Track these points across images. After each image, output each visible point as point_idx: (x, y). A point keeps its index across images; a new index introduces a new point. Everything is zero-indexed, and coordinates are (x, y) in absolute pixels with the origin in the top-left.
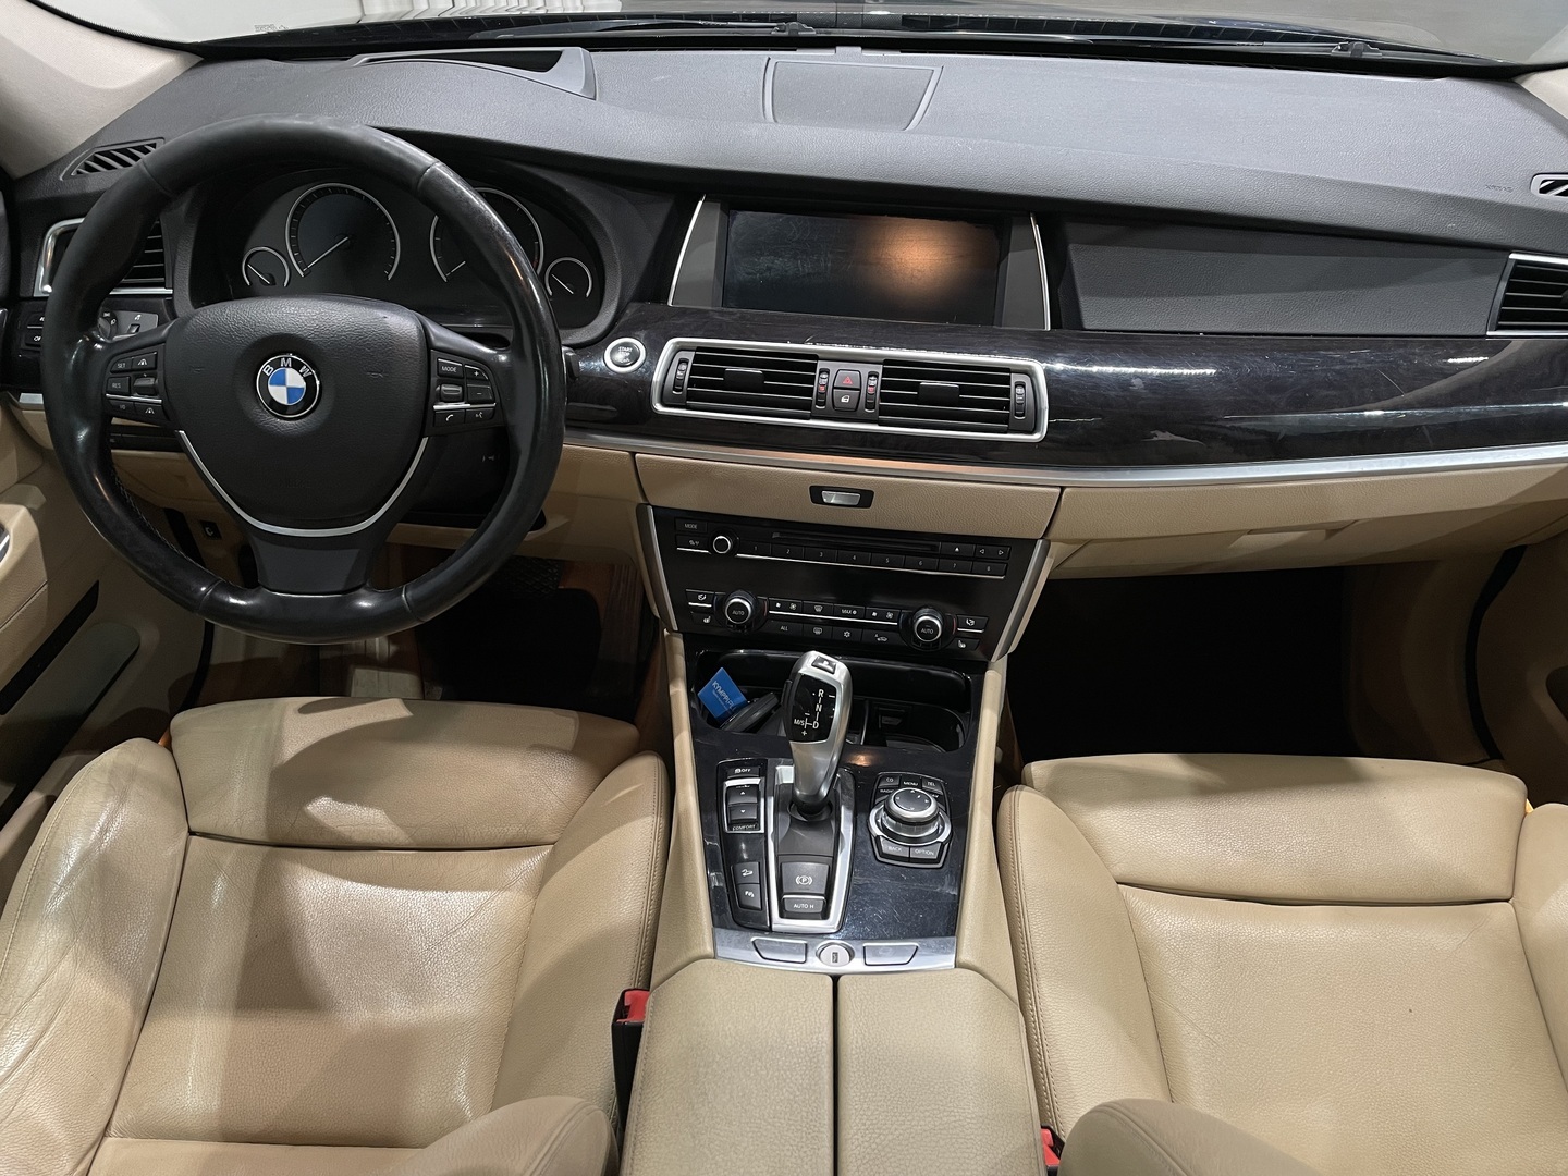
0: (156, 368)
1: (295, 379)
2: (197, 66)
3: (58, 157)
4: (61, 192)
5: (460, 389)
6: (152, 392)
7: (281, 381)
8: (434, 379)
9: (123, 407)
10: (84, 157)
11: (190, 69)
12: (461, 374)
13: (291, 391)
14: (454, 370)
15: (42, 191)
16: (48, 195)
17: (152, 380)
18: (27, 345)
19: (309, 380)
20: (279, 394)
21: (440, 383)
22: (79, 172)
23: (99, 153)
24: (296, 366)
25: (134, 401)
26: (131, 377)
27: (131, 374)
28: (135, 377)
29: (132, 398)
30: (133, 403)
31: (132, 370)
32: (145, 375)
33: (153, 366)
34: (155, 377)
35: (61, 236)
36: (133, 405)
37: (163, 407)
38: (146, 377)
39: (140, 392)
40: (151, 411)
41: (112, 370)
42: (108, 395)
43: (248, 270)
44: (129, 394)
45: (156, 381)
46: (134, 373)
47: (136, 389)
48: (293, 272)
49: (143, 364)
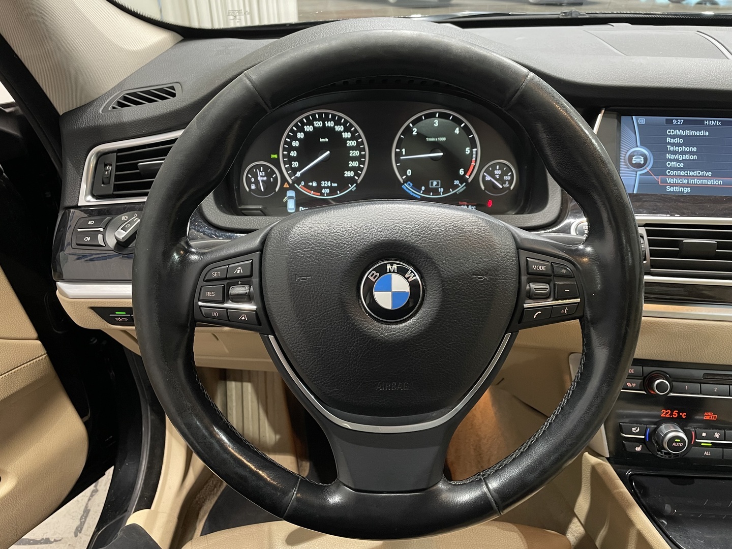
0: (251, 276)
1: (400, 284)
2: (182, 41)
3: (96, 97)
4: (101, 122)
5: (548, 286)
6: (247, 298)
7: (388, 287)
8: (524, 278)
9: (215, 314)
10: (118, 96)
11: (178, 43)
12: (550, 272)
13: (396, 295)
14: (544, 268)
15: (86, 121)
16: (92, 124)
17: (247, 287)
18: (78, 245)
19: (413, 285)
20: (384, 300)
21: (530, 281)
22: (114, 108)
23: (126, 94)
24: (402, 272)
25: (227, 309)
26: (226, 285)
27: (225, 283)
28: (229, 285)
29: (226, 305)
30: (227, 311)
31: (226, 278)
32: (240, 283)
33: (248, 273)
34: (249, 284)
35: (101, 156)
36: (226, 312)
37: (257, 313)
38: (241, 285)
39: (234, 300)
40: (245, 317)
41: (206, 279)
42: (200, 303)
43: (248, 179)
44: (223, 302)
45: (252, 289)
46: (228, 281)
47: (230, 297)
48: (284, 180)
49: (238, 272)
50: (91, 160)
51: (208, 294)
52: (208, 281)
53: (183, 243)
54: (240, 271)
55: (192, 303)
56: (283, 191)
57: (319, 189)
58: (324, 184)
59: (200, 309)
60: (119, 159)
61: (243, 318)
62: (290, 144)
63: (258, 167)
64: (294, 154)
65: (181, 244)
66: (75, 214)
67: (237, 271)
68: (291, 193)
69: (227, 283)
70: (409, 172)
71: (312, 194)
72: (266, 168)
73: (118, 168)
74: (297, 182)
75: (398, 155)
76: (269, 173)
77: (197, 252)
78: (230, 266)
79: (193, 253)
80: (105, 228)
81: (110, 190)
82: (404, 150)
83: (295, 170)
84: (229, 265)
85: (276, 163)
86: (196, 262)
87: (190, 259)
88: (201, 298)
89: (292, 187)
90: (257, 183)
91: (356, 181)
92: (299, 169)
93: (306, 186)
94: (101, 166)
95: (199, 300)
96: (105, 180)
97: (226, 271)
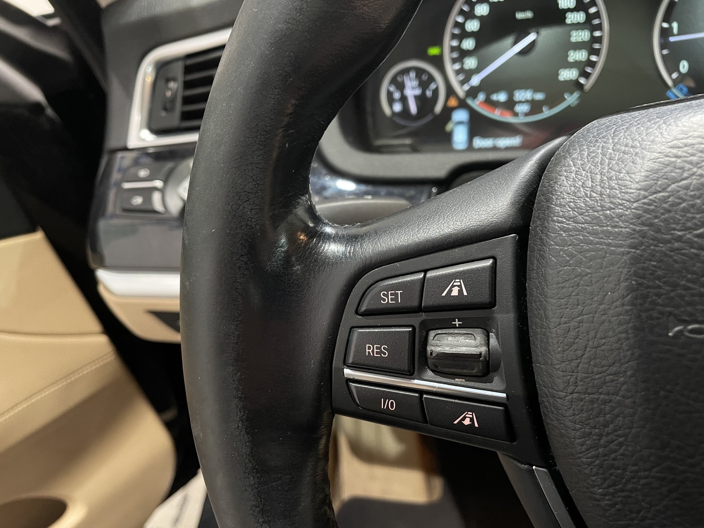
0: (492, 304)
6: (480, 367)
9: (389, 404)
17: (480, 337)
18: (124, 210)
25: (421, 392)
26: (417, 326)
27: (416, 320)
28: (427, 327)
29: (417, 383)
30: (421, 397)
31: (419, 309)
32: (457, 323)
33: (485, 298)
34: (486, 327)
35: (162, 67)
36: (417, 401)
37: (507, 412)
38: (460, 327)
39: (440, 369)
40: (472, 420)
41: (363, 308)
42: (348, 372)
43: (390, 95)
44: (410, 374)
45: (493, 341)
46: (423, 316)
47: (430, 361)
48: (450, 92)
49: (455, 292)
50: (146, 72)
51: (371, 350)
52: (368, 313)
53: (300, 212)
54: (461, 291)
55: (327, 372)
56: (447, 112)
57: (510, 105)
58: (520, 95)
59: (348, 386)
60: (188, 70)
61: (467, 422)
62: (461, 26)
63: (406, 71)
64: (469, 44)
65: (296, 215)
66: (123, 160)
67: (450, 291)
68: (461, 115)
69: (423, 323)
70: (684, 66)
71: (496, 115)
72: (420, 72)
73: (187, 85)
74: (473, 93)
75: (665, 33)
76: (425, 81)
77: (337, 234)
78: (430, 274)
79: (328, 238)
80: (166, 181)
81: (174, 119)
82: (675, 25)
83: (468, 74)
84: (425, 271)
85: (438, 62)
86: (336, 262)
87: (319, 254)
88: (350, 360)
89: (463, 104)
90: (404, 99)
91: (580, 86)
92: (478, 70)
93: (489, 102)
94: (161, 83)
95: (345, 363)
96: (168, 105)
97: (418, 288)
